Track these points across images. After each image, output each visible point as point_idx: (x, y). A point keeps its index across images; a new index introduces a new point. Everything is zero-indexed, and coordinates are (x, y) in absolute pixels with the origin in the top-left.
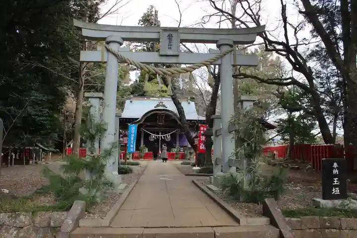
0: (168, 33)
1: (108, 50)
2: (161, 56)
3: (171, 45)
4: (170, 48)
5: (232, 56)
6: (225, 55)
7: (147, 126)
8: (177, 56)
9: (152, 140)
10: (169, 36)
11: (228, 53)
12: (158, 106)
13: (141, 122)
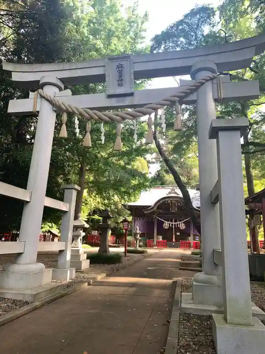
0: (117, 63)
1: (42, 97)
2: (110, 96)
3: (122, 80)
4: (120, 85)
5: (215, 86)
6: (203, 84)
7: (160, 213)
8: (132, 94)
9: (166, 228)
10: (118, 67)
11: (207, 81)
12: (170, 193)
13: (154, 210)
